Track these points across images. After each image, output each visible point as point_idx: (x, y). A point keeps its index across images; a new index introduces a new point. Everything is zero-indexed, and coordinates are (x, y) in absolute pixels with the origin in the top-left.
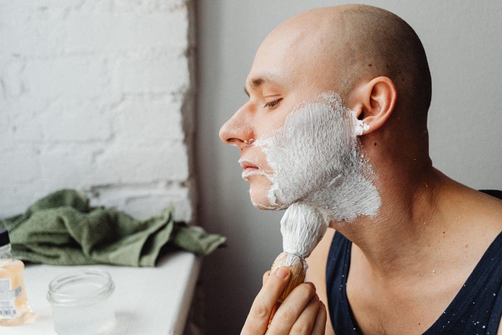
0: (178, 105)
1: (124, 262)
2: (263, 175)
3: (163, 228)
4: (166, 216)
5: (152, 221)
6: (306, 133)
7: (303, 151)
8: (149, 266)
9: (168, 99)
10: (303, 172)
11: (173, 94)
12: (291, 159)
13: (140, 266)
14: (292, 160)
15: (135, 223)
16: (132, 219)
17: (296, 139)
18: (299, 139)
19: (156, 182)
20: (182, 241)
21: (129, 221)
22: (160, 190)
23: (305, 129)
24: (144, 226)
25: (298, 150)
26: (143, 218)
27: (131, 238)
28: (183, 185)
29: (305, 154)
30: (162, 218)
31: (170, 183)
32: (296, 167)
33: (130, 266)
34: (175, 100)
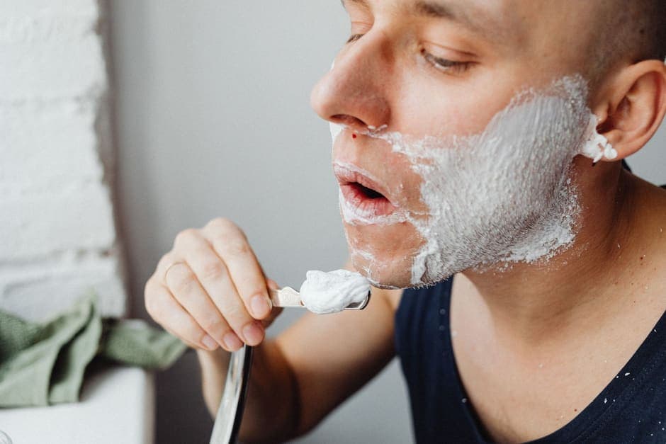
0: (88, 118)
1: (19, 402)
2: (404, 223)
3: (82, 331)
4: (85, 311)
5: (61, 321)
6: (518, 151)
7: (498, 183)
8: (67, 402)
9: (70, 108)
10: (484, 217)
11: (78, 99)
12: (470, 192)
13: (50, 404)
14: (473, 194)
15: (31, 329)
16: (23, 322)
17: (494, 161)
18: (500, 161)
19: (57, 254)
20: (119, 349)
21: (20, 325)
22: (67, 265)
23: (519, 145)
24: (46, 333)
25: (490, 181)
26: (43, 318)
27: (26, 356)
28: (105, 254)
29: (501, 188)
30: (77, 314)
31: (81, 254)
32: (476, 207)
33: (32, 406)
34: (81, 111)
